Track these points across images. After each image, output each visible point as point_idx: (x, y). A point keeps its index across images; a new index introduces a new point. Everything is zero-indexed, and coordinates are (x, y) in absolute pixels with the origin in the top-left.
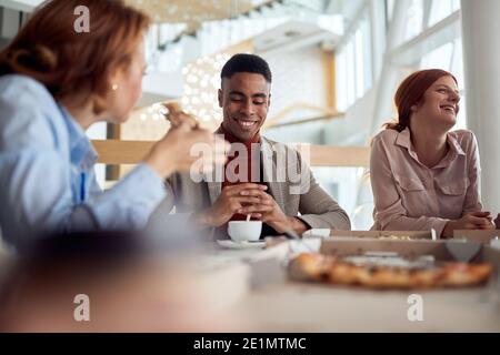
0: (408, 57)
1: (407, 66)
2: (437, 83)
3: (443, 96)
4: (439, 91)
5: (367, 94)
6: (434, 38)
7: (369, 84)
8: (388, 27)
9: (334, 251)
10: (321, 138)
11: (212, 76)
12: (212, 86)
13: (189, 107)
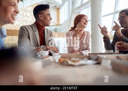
0: (77, 11)
1: (77, 13)
2: (84, 17)
3: (84, 21)
4: (84, 19)
5: (67, 20)
6: (83, 7)
7: (68, 17)
8: (73, 3)
9: (64, 58)
10: (56, 30)
11: (27, 13)
12: (27, 15)
13: (21, 21)
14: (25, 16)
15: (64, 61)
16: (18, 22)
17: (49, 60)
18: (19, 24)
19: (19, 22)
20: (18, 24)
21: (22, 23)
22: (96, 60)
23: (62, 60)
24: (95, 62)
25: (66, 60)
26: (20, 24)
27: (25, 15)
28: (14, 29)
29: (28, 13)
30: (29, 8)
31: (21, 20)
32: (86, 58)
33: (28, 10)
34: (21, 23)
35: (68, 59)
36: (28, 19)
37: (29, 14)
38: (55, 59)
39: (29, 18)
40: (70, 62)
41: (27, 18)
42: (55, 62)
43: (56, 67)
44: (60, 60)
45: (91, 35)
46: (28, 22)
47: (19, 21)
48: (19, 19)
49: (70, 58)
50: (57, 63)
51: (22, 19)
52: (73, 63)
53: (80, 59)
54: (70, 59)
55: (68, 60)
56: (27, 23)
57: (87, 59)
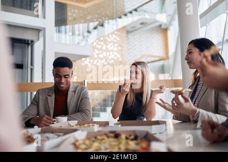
11: (107, 45)
12: (108, 48)
14: (104, 51)
19: (96, 61)
26: (97, 63)
27: (104, 48)
29: (110, 44)
30: (110, 36)
31: (98, 57)
33: (109, 40)
37: (111, 46)
39: (111, 53)
41: (108, 53)
47: (95, 59)
48: (96, 56)
51: (100, 56)
56: (108, 61)
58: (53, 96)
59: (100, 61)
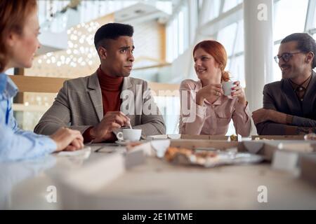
7: (187, 46)
8: (199, 11)
9: (178, 147)
10: (156, 79)
11: (87, 36)
12: (87, 42)
13: (72, 56)
14: (82, 45)
15: (177, 155)
16: (65, 60)
17: (141, 152)
18: (67, 62)
19: (68, 60)
20: (65, 64)
21: (76, 62)
22: (260, 152)
23: (173, 152)
24: (256, 158)
25: (183, 151)
26: (70, 62)
27: (81, 41)
28: (56, 76)
30: (92, 24)
31: (72, 53)
32: (234, 146)
33: (90, 30)
34: (72, 60)
35: (188, 149)
36: (89, 52)
37: (92, 39)
38: (155, 150)
40: (193, 159)
41: (87, 49)
42: (156, 157)
43: (158, 170)
44: (167, 153)
45: (245, 89)
46: (90, 59)
47: (68, 56)
48: (69, 52)
49: (194, 147)
50: (160, 159)
51: (76, 52)
52: (202, 161)
53: (219, 151)
54: (193, 149)
55: (188, 153)
56: (87, 60)
57: (236, 150)
58: (99, 90)
59: (75, 60)
